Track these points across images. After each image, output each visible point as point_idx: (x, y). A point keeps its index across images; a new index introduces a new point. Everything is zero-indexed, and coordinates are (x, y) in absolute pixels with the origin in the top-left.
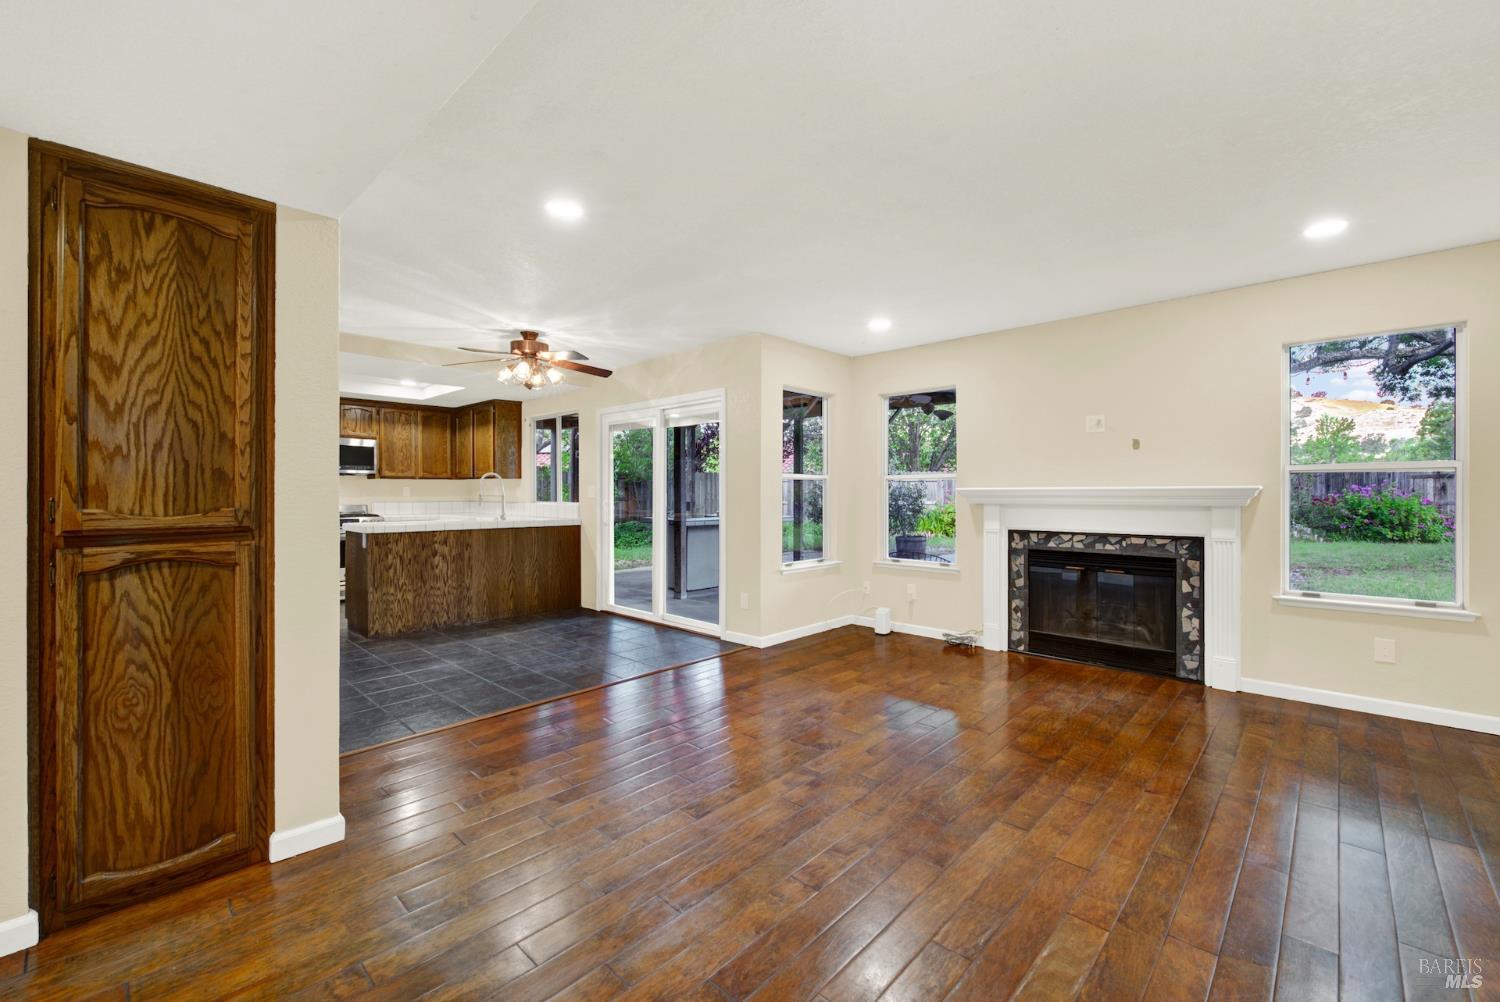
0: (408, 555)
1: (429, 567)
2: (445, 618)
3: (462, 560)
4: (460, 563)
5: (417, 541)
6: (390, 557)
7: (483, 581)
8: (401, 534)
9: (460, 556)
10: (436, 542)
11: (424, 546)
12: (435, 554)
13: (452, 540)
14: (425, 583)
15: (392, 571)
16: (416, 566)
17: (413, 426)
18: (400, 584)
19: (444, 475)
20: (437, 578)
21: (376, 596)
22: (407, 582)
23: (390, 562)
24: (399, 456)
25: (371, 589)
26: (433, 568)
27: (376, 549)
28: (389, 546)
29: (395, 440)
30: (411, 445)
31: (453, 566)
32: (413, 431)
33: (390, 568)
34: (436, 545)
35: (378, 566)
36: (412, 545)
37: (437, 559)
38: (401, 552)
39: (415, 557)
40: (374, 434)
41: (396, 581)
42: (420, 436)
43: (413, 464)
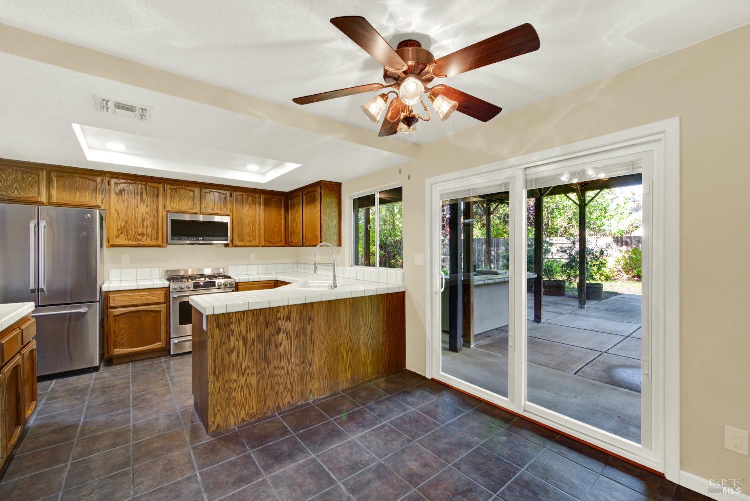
0: (252, 336)
1: (273, 346)
2: (289, 399)
3: (305, 335)
4: (303, 338)
5: (261, 319)
6: (233, 339)
7: (325, 355)
8: (244, 312)
9: (303, 331)
10: (280, 319)
11: (267, 325)
12: (279, 332)
13: (295, 316)
14: (269, 363)
15: (234, 356)
16: (260, 347)
17: (257, 206)
18: (244, 368)
19: (280, 244)
20: (280, 357)
21: (218, 385)
22: (250, 364)
23: (232, 345)
24: (247, 229)
25: (211, 378)
26: (277, 347)
27: (217, 331)
28: (232, 327)
29: (244, 217)
30: (256, 221)
31: (296, 341)
32: (258, 209)
33: (233, 352)
34: (280, 322)
35: (219, 350)
36: (256, 324)
37: (282, 336)
38: (244, 334)
39: (259, 337)
40: (229, 212)
41: (239, 366)
42: (262, 213)
43: (257, 236)
